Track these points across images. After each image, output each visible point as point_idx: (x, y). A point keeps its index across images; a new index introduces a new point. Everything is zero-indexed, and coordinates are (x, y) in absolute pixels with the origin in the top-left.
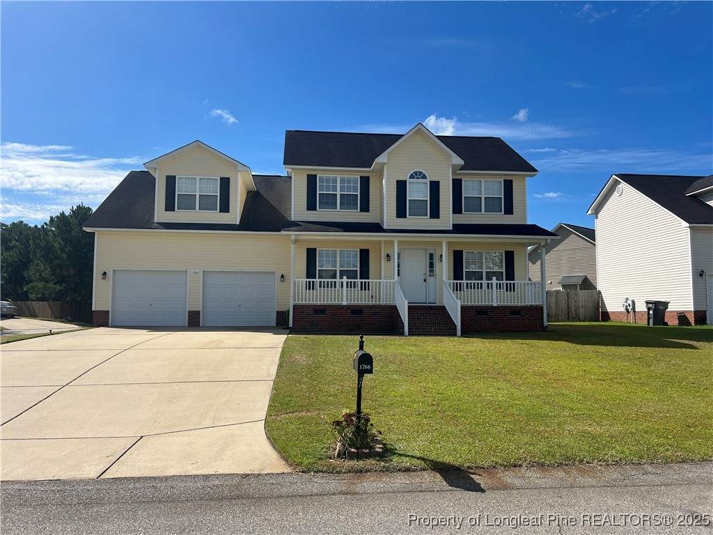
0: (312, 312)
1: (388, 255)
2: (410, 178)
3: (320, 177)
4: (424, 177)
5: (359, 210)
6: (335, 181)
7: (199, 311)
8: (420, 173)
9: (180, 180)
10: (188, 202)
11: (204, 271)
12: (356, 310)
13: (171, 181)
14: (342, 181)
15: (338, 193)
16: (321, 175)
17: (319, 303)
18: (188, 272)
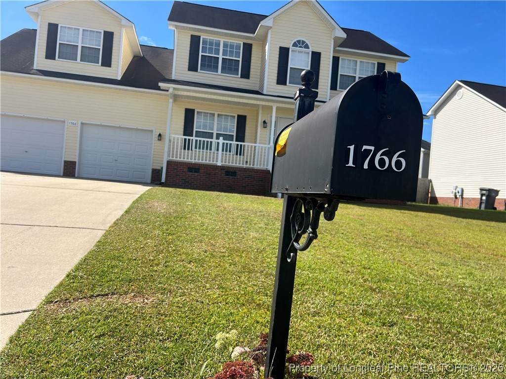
0: (186, 170)
1: (264, 122)
2: (293, 46)
3: (203, 38)
4: (307, 47)
5: (239, 76)
6: (218, 44)
7: (75, 162)
8: (303, 42)
9: (62, 28)
10: (69, 52)
11: (82, 124)
12: (230, 172)
13: (53, 29)
14: (225, 45)
15: (221, 57)
16: (204, 37)
17: (193, 161)
18: (66, 122)
